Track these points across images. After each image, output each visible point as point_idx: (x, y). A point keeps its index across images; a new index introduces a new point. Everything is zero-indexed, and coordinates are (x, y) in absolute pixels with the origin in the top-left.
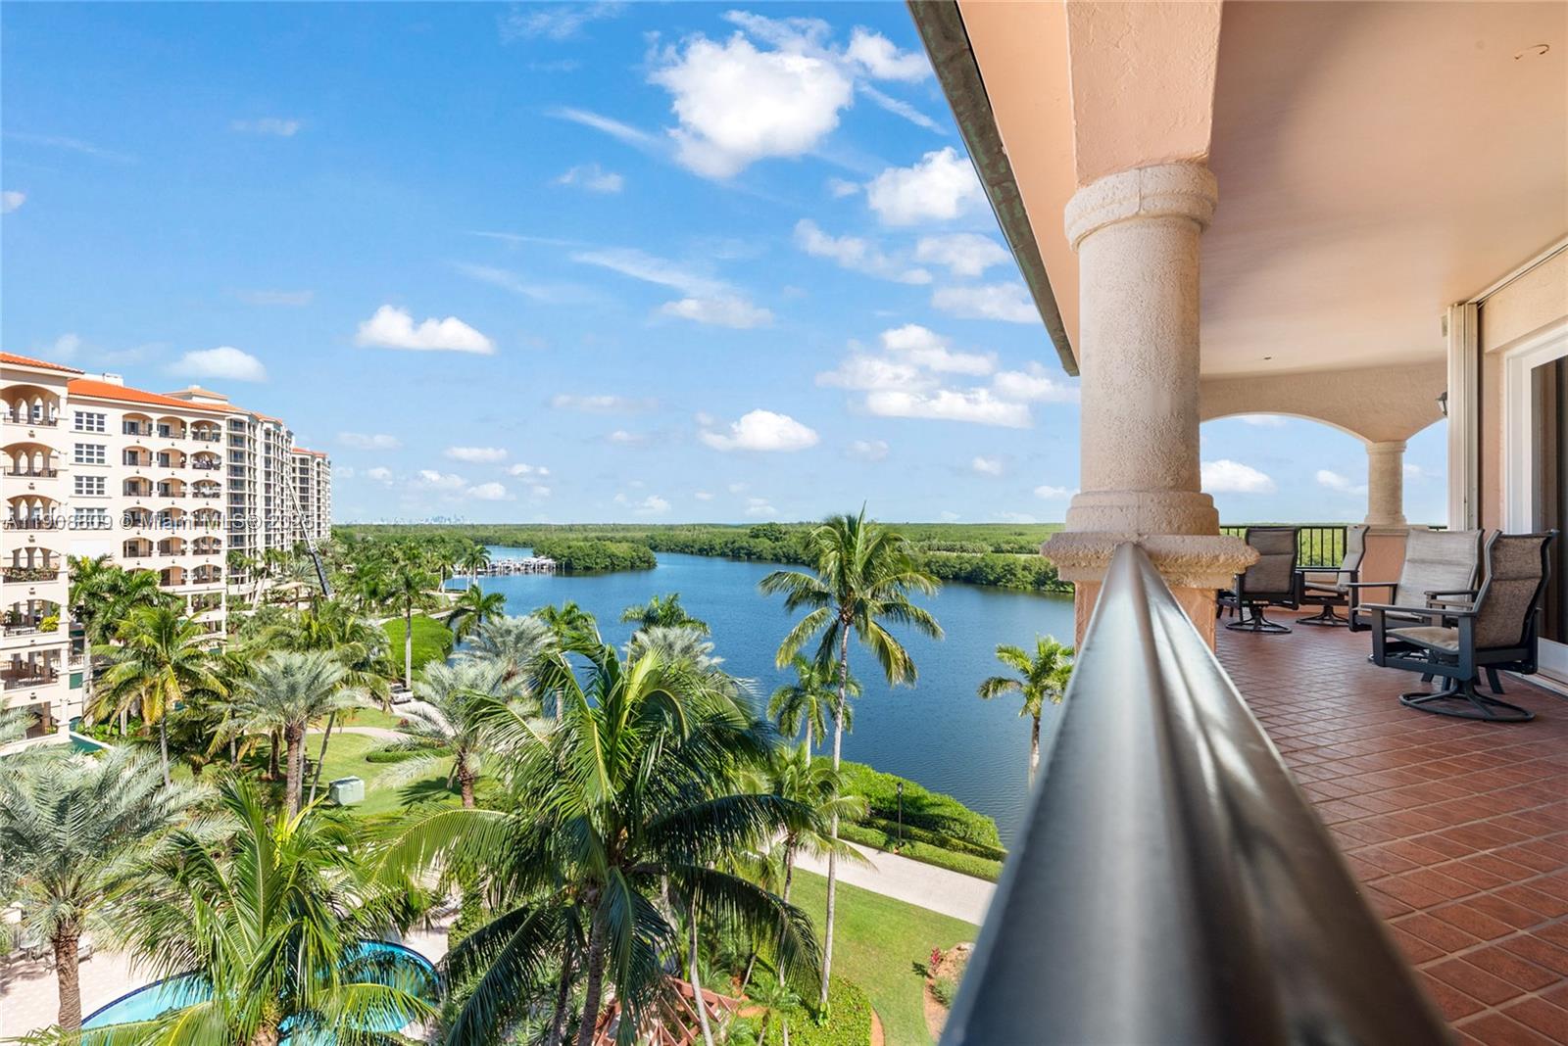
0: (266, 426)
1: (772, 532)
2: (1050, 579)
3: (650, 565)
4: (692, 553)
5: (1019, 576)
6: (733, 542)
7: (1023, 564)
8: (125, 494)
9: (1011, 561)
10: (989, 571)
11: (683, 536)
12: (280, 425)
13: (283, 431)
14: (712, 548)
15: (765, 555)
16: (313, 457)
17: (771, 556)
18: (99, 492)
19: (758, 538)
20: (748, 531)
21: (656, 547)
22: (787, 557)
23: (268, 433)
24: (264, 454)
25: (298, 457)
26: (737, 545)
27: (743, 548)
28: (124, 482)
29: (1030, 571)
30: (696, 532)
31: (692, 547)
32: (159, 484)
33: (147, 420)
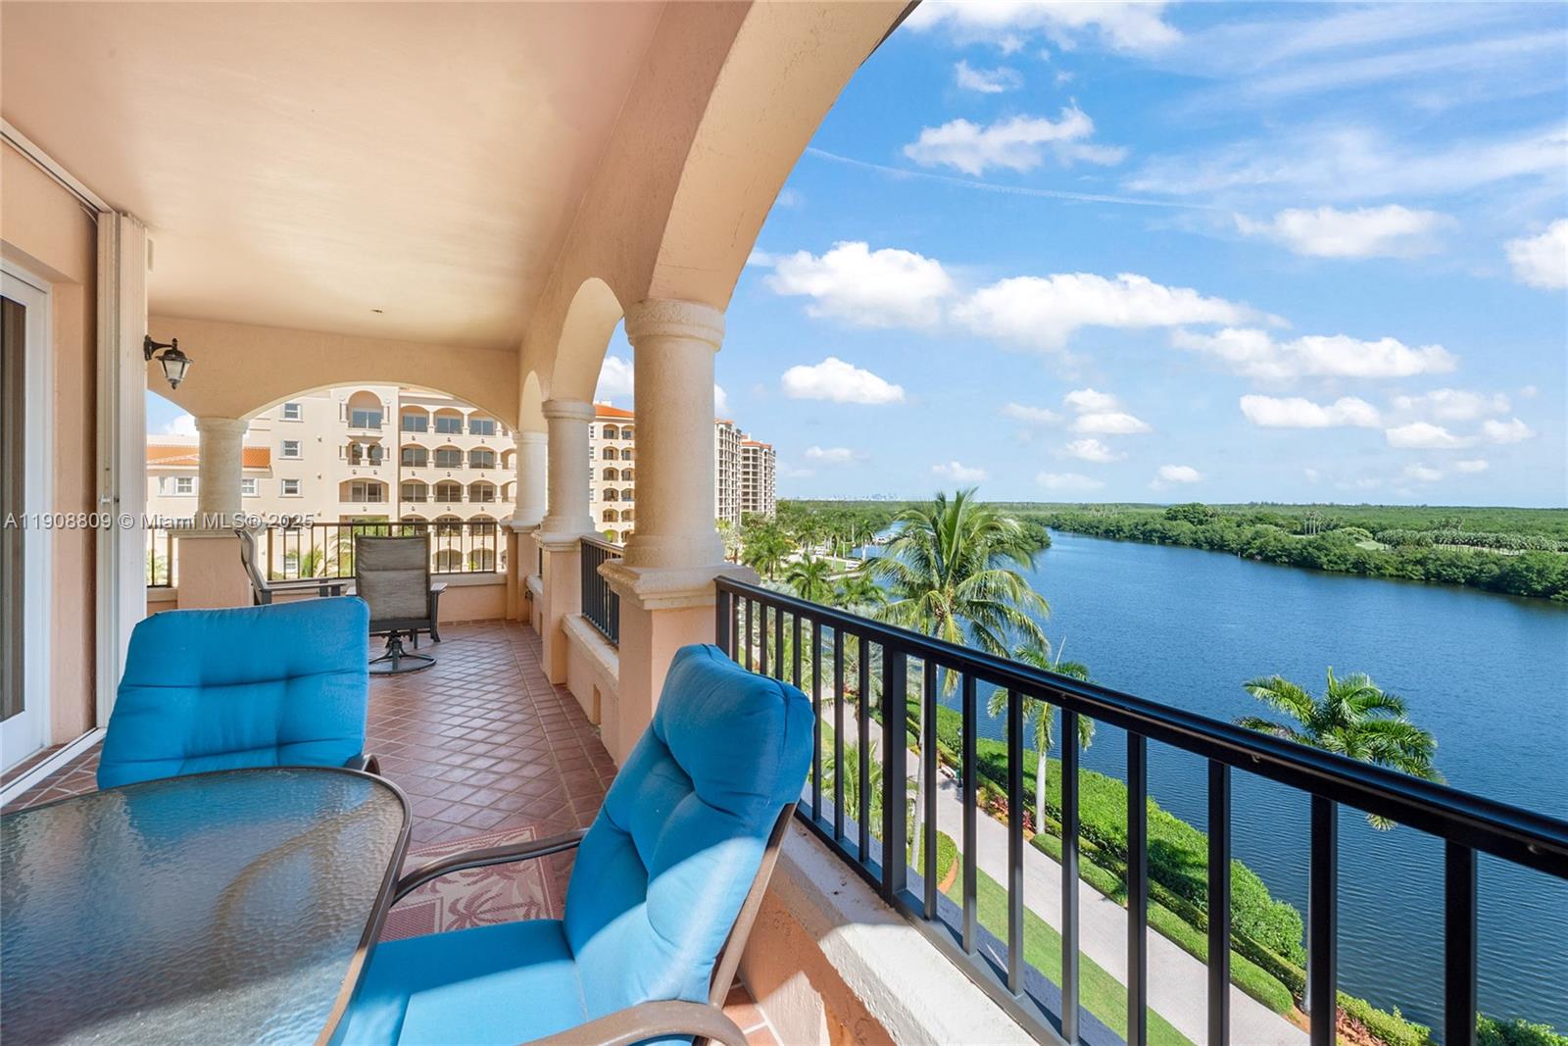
0: (721, 426)
1: (1195, 514)
3: (1044, 545)
4: (1097, 535)
6: (1146, 524)
8: (604, 479)
11: (1089, 516)
12: (731, 426)
13: (733, 430)
14: (1120, 530)
15: (1182, 540)
16: (762, 448)
17: (1191, 542)
19: (1176, 520)
20: (1164, 512)
21: (1060, 526)
22: (1211, 543)
23: (721, 431)
24: (719, 448)
25: (751, 448)
26: (1149, 527)
27: (1156, 532)
30: (1106, 512)
31: (1098, 528)
32: (623, 472)
33: (617, 428)
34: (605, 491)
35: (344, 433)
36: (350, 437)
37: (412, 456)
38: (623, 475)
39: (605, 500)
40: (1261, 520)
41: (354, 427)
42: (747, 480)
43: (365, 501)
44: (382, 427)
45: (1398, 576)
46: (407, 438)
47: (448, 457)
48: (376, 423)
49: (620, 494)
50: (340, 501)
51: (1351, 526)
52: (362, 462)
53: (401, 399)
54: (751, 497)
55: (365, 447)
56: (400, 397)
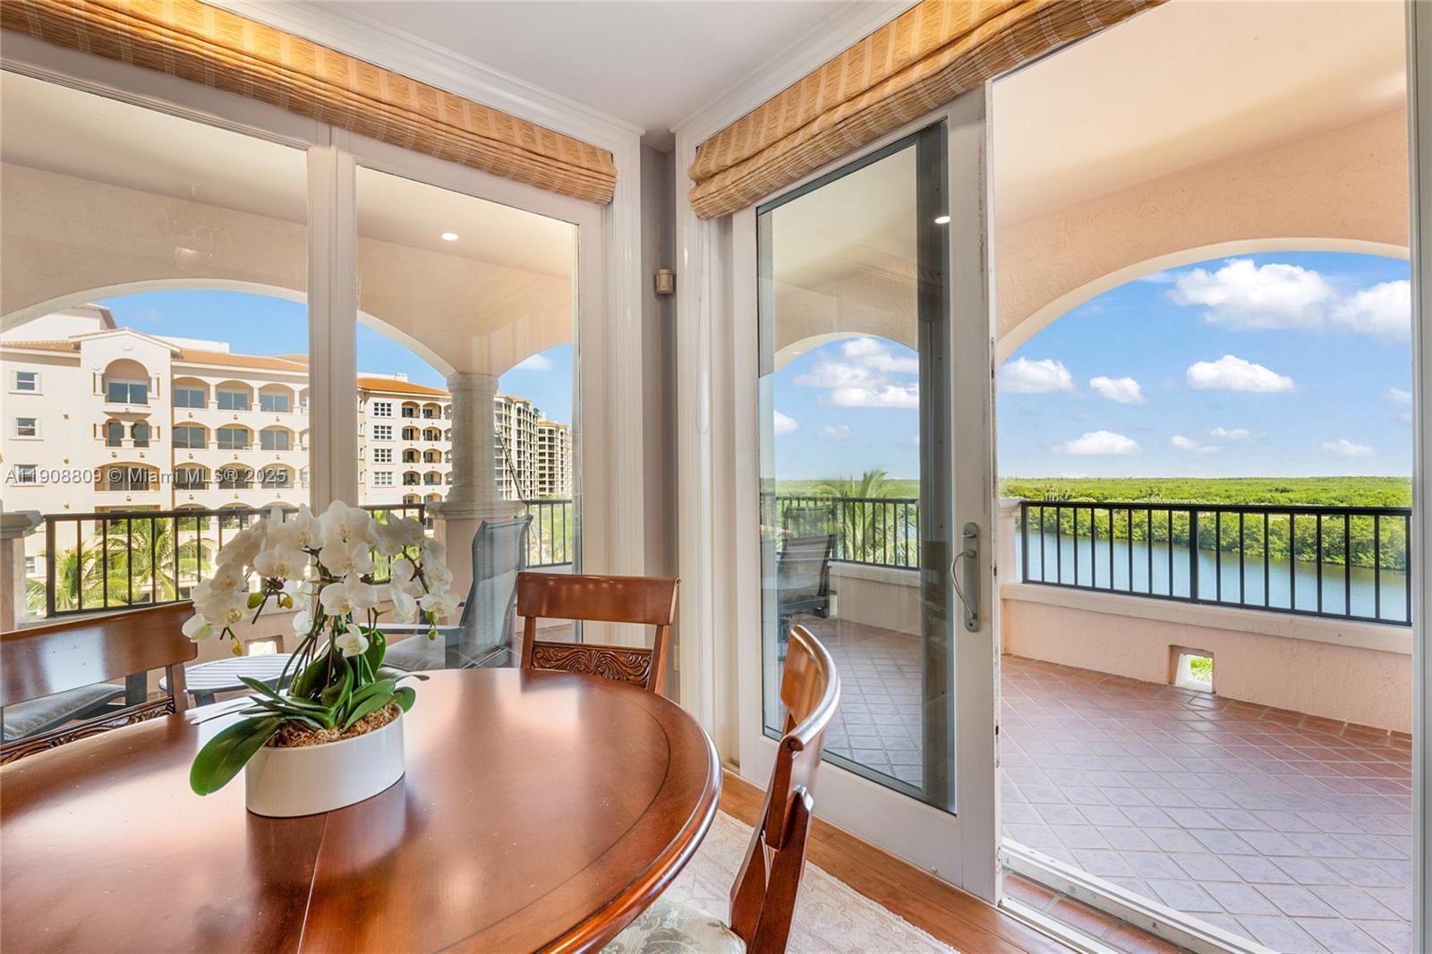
0: (519, 405)
8: (404, 461)
12: (528, 405)
13: (531, 409)
16: (558, 428)
18: (388, 460)
23: (519, 410)
24: (517, 428)
25: (547, 428)
28: (404, 453)
32: (425, 453)
33: (417, 406)
34: (404, 475)
35: (101, 409)
36: (106, 413)
37: (187, 436)
38: (424, 457)
39: (405, 484)
40: (1012, 492)
41: (110, 401)
42: (543, 461)
43: (127, 490)
44: (149, 401)
45: (1122, 538)
46: (183, 415)
47: (234, 437)
48: (140, 395)
49: (422, 477)
50: (96, 490)
51: (1081, 496)
52: (123, 443)
53: (174, 369)
54: (547, 479)
55: (127, 425)
56: (172, 367)
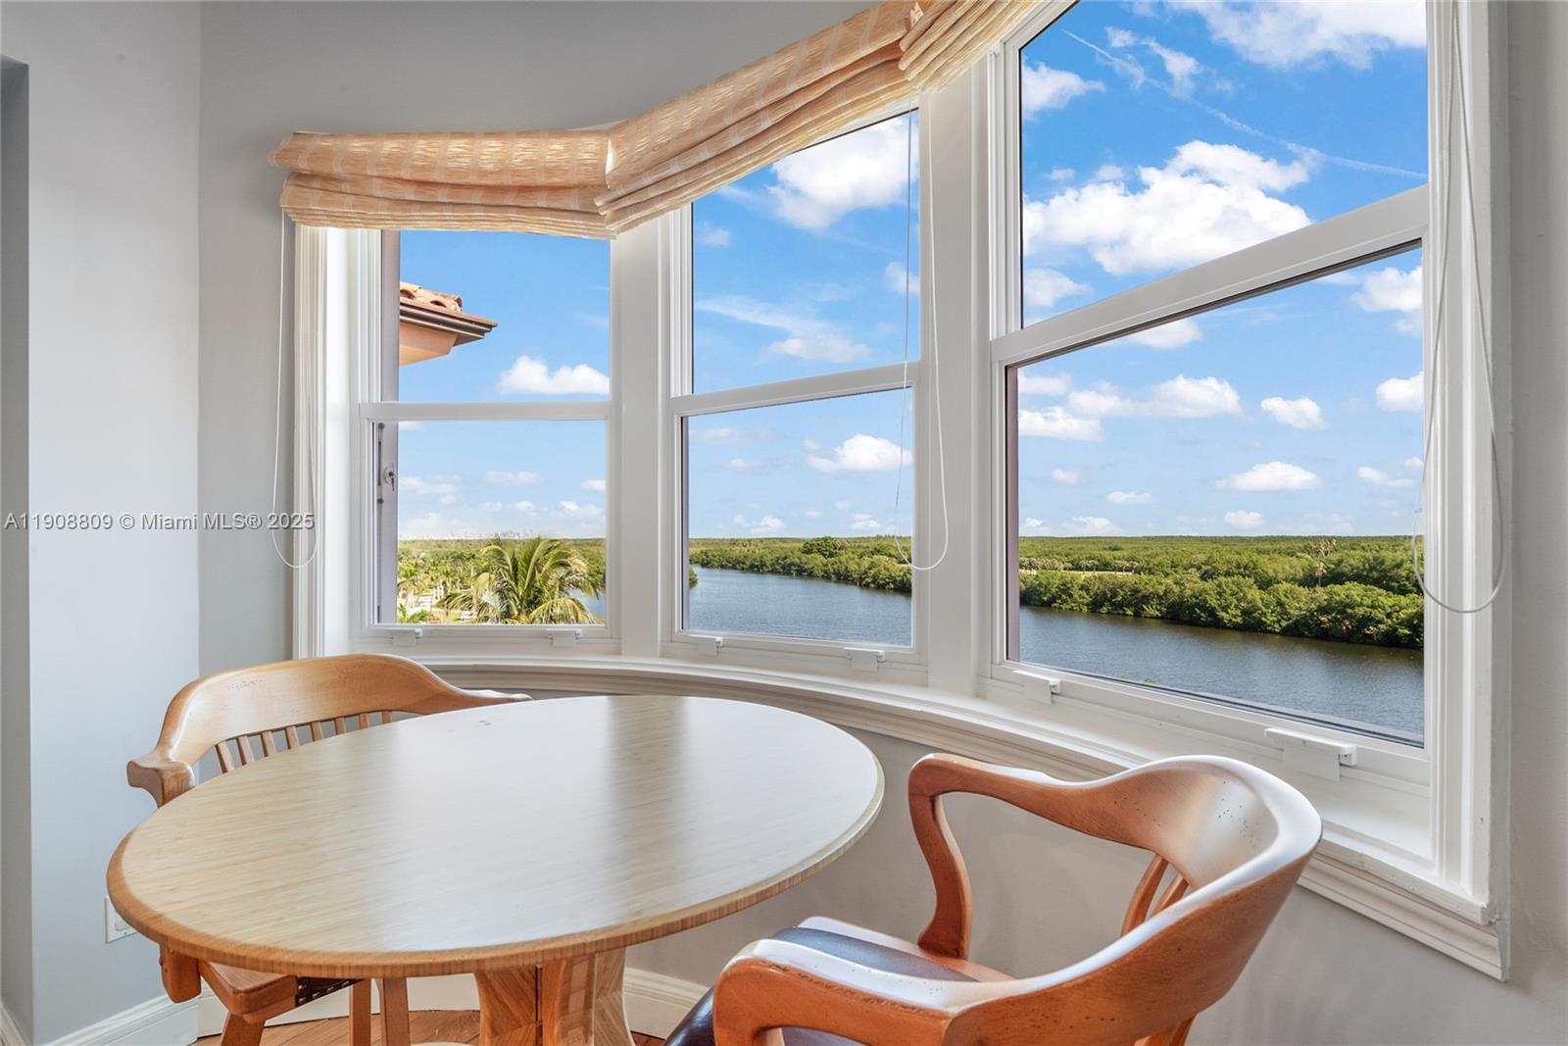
1: (826, 547)
2: (1109, 600)
3: (692, 582)
4: (743, 569)
5: (1076, 596)
6: (786, 558)
7: (1081, 582)
9: (1069, 579)
10: (1042, 590)
11: (737, 552)
14: (763, 565)
15: (816, 572)
17: (823, 574)
19: (811, 553)
20: (801, 545)
21: (708, 563)
22: (838, 574)
26: (788, 561)
27: (794, 565)
29: (1088, 591)
30: (752, 548)
31: (743, 563)
